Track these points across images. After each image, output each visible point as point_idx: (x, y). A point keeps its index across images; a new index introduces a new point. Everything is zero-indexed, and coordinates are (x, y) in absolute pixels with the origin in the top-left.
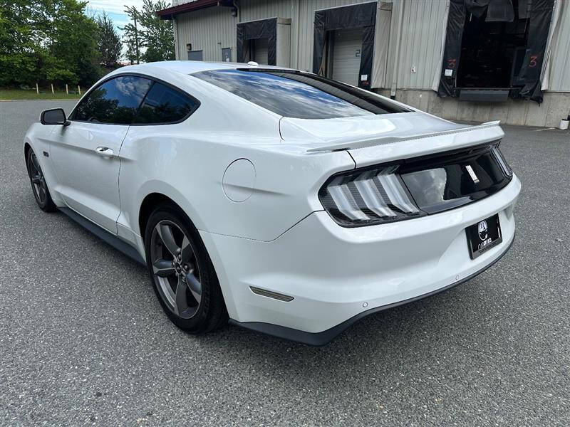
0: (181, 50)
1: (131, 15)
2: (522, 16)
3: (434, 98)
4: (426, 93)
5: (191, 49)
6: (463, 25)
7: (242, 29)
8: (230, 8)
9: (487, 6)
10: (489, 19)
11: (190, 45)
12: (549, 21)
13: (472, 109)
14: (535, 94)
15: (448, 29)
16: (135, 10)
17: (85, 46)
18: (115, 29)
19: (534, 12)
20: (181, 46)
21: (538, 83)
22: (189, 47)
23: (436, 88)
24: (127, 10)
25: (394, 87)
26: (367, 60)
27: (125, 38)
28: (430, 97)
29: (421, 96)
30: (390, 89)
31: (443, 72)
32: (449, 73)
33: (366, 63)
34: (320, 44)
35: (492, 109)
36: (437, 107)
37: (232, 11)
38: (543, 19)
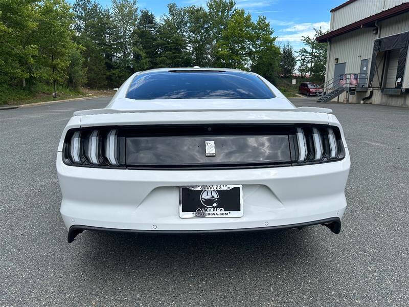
0: (330, 64)
1: (305, 42)
5: (337, 62)
7: (379, 43)
8: (372, 28)
11: (338, 59)
16: (309, 38)
17: (271, 65)
18: (293, 52)
20: (331, 60)
22: (336, 61)
24: (303, 39)
27: (299, 58)
37: (373, 30)
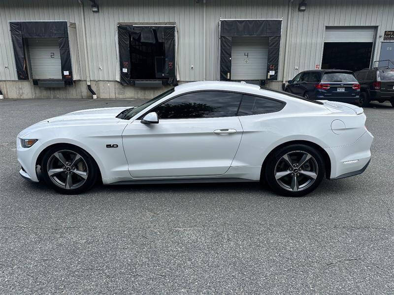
2: (160, 41)
3: (118, 86)
4: (112, 83)
6: (128, 42)
9: (140, 33)
10: (143, 40)
12: (174, 45)
13: (143, 92)
14: (175, 82)
15: (119, 44)
19: (167, 39)
21: (174, 77)
23: (118, 80)
25: (88, 79)
26: (66, 61)
28: (115, 85)
29: (109, 85)
30: (86, 81)
31: (121, 70)
32: (125, 70)
33: (65, 63)
34: (20, 47)
35: (154, 91)
36: (121, 92)
38: (171, 44)
